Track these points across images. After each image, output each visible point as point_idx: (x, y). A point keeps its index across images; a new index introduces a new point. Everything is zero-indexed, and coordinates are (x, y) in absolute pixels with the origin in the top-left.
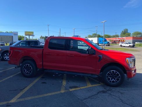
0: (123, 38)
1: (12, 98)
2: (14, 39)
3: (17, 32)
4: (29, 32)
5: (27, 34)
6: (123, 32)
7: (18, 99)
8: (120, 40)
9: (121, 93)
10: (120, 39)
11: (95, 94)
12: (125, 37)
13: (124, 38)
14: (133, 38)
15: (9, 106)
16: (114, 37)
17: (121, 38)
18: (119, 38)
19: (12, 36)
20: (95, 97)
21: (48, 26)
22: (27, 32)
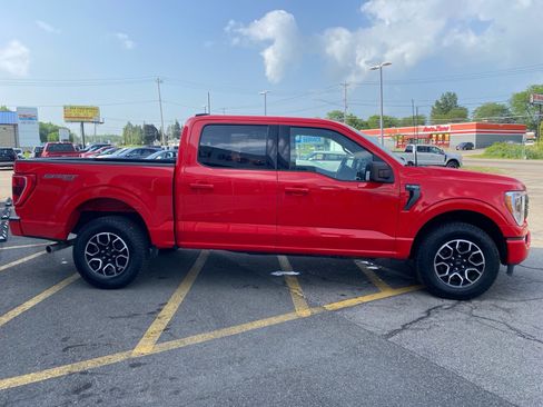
0: (442, 126)
1: (135, 341)
2: (21, 135)
3: (36, 109)
4: (82, 108)
5: (73, 114)
6: (438, 103)
7: (157, 342)
8: (431, 136)
9: (508, 311)
10: (432, 129)
11: (418, 317)
12: (449, 125)
13: (446, 129)
14: (478, 126)
15: (139, 365)
16: (406, 123)
17: (435, 127)
18: (429, 127)
19: (15, 126)
20: (423, 326)
21: (159, 82)
22: (72, 108)
